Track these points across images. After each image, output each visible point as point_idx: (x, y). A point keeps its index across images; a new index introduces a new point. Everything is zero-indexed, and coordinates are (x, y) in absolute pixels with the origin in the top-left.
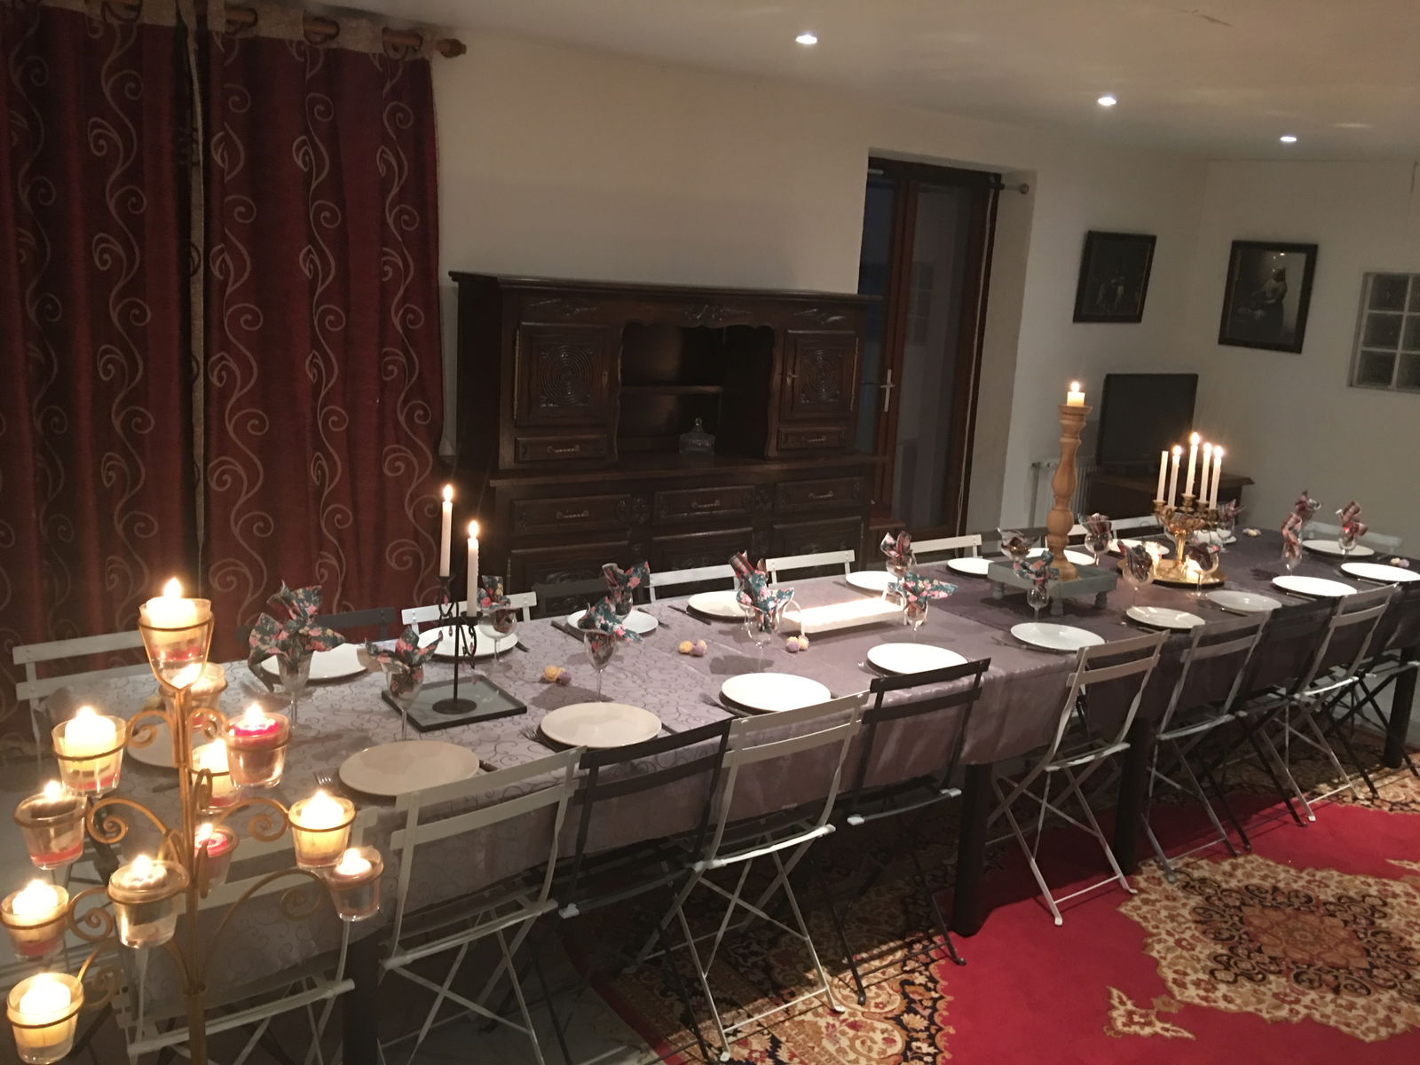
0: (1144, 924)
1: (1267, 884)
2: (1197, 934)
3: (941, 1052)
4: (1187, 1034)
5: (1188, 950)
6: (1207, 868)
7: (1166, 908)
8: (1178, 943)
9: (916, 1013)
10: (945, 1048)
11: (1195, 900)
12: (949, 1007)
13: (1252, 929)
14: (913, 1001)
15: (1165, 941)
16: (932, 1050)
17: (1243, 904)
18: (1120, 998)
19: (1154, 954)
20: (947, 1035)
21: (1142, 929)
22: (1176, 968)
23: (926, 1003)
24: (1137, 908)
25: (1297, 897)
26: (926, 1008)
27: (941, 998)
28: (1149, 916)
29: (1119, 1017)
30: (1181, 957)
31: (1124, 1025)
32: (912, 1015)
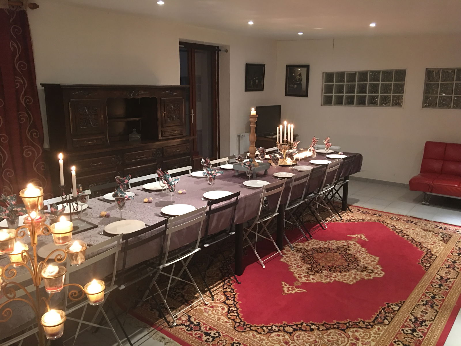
0: (288, 263)
1: (318, 247)
2: (302, 263)
3: (238, 309)
4: (304, 291)
5: (300, 268)
6: (301, 245)
7: (293, 258)
8: (298, 266)
9: (229, 300)
10: (240, 308)
11: (300, 254)
12: (239, 296)
13: (316, 259)
14: (228, 297)
15: (294, 267)
16: (236, 309)
17: (313, 253)
18: (285, 284)
19: (292, 271)
20: (240, 304)
21: (287, 264)
22: (299, 273)
23: (232, 296)
24: (285, 259)
25: (326, 249)
26: (232, 298)
27: (236, 294)
28: (289, 261)
29: (285, 289)
30: (299, 270)
31: (287, 291)
32: (228, 300)
